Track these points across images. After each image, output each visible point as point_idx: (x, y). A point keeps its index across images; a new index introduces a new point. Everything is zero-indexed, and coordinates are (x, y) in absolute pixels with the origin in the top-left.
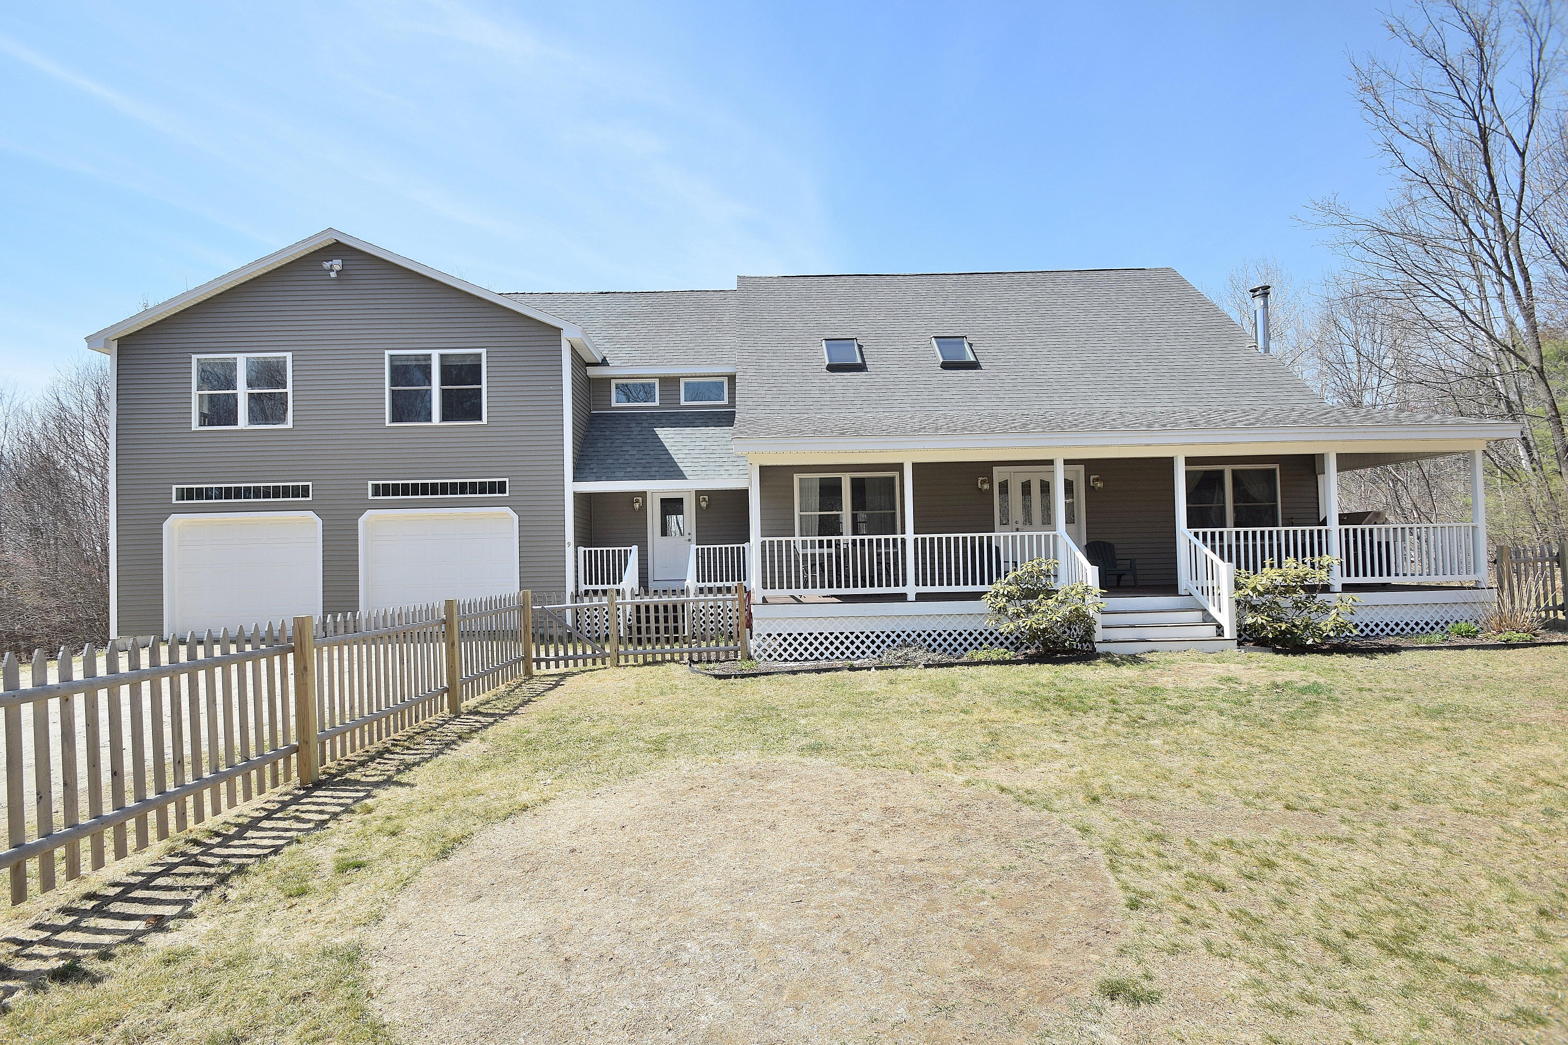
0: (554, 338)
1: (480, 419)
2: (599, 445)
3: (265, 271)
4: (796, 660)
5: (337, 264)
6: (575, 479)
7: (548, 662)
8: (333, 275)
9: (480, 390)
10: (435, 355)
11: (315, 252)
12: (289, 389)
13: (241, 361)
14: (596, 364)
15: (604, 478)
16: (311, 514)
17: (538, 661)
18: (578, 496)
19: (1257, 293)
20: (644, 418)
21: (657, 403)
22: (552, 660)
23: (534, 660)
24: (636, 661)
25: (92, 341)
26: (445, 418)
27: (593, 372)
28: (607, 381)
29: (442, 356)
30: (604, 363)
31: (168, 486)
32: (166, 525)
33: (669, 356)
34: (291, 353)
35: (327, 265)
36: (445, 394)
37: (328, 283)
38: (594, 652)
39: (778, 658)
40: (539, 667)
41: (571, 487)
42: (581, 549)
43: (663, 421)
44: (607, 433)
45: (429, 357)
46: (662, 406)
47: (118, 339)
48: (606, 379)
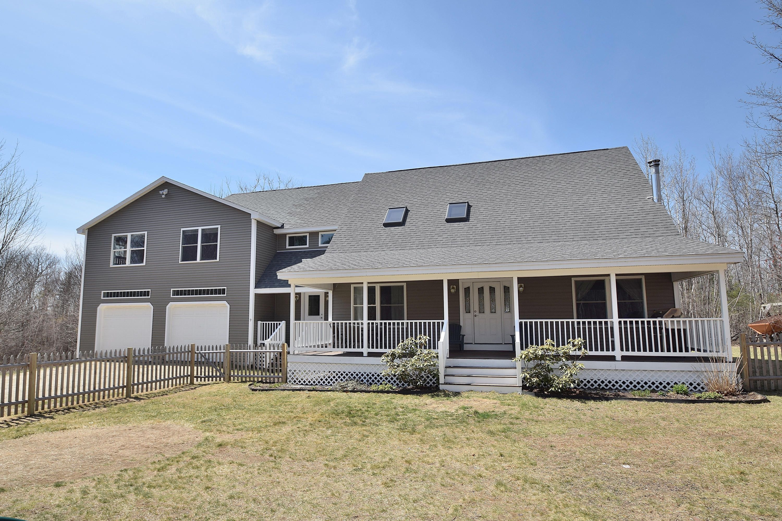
0: (248, 219)
1: (216, 259)
2: (274, 269)
3: (140, 197)
4: (312, 385)
5: (165, 192)
6: (256, 287)
7: (201, 378)
8: (163, 196)
9: (217, 245)
10: (200, 229)
11: (159, 186)
12: (145, 248)
13: (129, 235)
14: (278, 228)
15: (269, 287)
16: (149, 304)
17: (197, 377)
18: (256, 295)
19: (652, 164)
20: (300, 254)
21: (307, 246)
22: (203, 377)
23: (195, 377)
24: (238, 380)
25: (80, 231)
26: (202, 259)
27: (277, 232)
28: (285, 235)
29: (203, 230)
30: (282, 227)
31: (100, 291)
32: (99, 308)
33: (314, 221)
34: (147, 232)
35: (161, 192)
36: (203, 247)
37: (161, 200)
38: (220, 375)
39: (298, 383)
40: (197, 381)
41: (253, 291)
42: (259, 323)
43: (308, 255)
44: (280, 262)
45: (197, 231)
46: (310, 247)
47: (88, 229)
48: (285, 234)
